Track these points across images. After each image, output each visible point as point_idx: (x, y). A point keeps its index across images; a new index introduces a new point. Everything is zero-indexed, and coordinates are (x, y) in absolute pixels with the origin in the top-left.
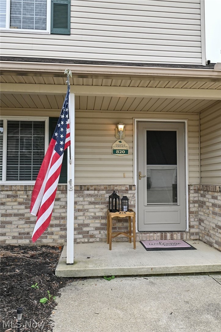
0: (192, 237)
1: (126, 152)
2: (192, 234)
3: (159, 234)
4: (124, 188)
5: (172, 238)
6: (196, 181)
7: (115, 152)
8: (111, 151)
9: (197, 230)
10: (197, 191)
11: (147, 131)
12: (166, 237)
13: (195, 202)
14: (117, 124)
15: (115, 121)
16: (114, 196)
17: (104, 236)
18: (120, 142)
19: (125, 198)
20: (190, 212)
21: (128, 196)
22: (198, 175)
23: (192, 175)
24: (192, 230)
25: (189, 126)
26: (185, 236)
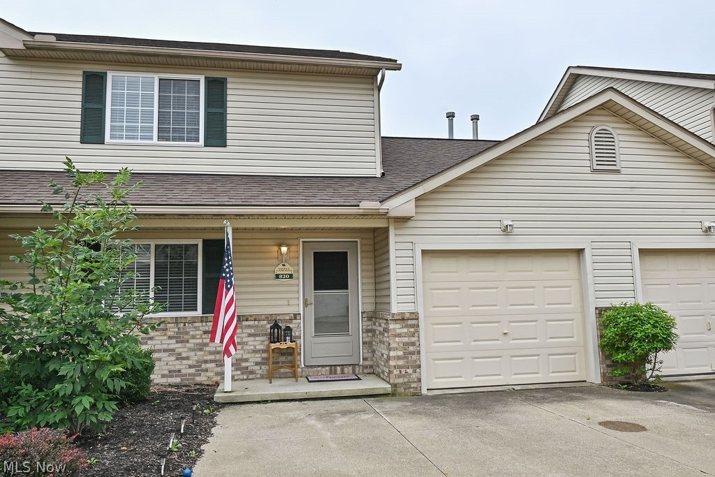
0: (366, 371)
1: (291, 276)
2: (366, 367)
3: (328, 368)
4: (287, 318)
5: (343, 372)
6: (370, 308)
7: (277, 276)
8: (273, 276)
9: (371, 363)
10: (370, 319)
11: (315, 253)
12: (336, 371)
13: (368, 331)
14: (280, 245)
15: (278, 242)
16: (276, 326)
17: (265, 372)
18: (284, 265)
19: (288, 329)
20: (364, 343)
21: (291, 326)
22: (372, 300)
23: (366, 300)
24: (367, 363)
25: (362, 245)
26: (357, 369)
